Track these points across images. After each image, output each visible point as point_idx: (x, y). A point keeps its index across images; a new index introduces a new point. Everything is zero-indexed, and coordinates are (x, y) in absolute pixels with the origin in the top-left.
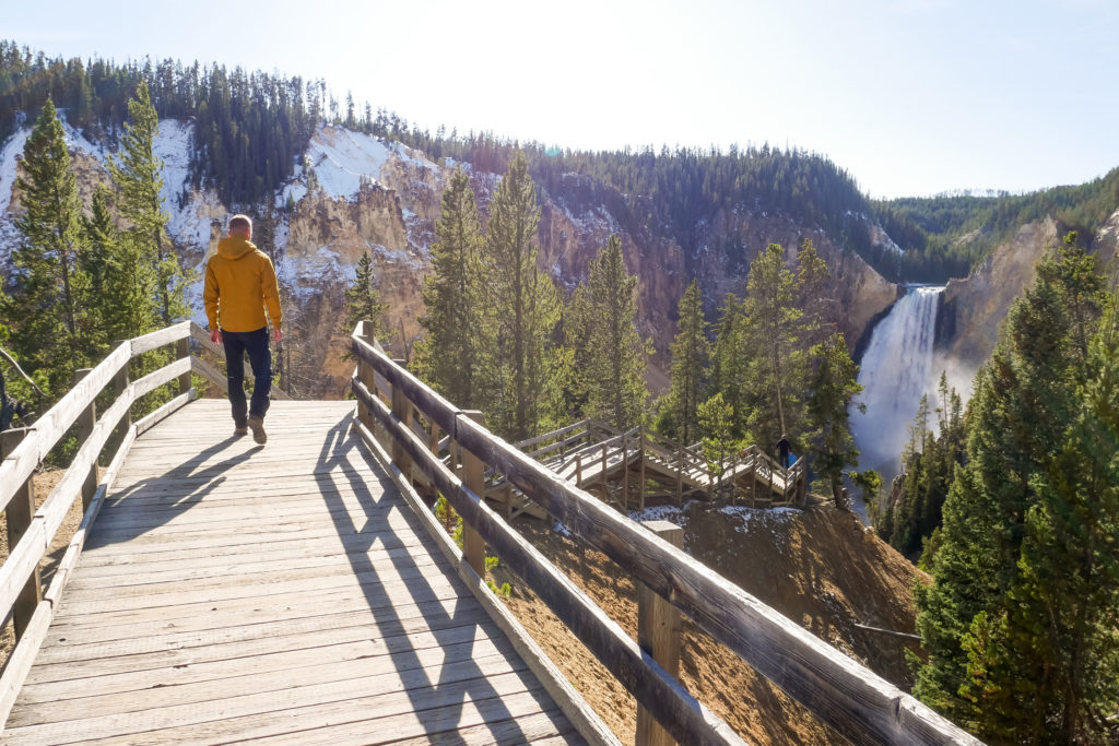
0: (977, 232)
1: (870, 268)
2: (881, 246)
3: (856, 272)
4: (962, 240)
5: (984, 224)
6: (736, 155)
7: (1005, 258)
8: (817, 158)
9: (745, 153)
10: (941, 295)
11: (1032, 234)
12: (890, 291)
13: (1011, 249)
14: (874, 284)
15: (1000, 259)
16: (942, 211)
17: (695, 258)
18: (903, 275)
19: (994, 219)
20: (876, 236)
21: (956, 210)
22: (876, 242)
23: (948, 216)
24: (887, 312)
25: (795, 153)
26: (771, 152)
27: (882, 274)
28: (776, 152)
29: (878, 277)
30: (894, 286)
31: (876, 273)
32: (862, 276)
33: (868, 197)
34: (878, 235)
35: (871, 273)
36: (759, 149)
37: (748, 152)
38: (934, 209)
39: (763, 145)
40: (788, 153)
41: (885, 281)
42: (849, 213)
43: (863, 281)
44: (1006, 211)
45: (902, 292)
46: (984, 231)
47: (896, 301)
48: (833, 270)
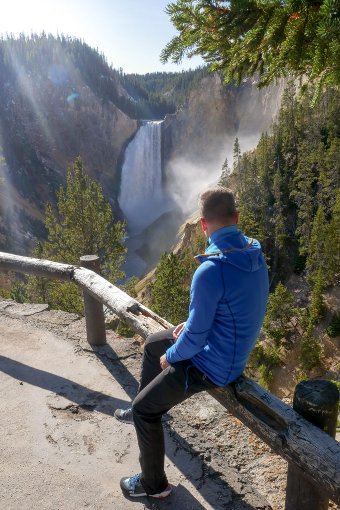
0: (172, 90)
1: (120, 110)
2: (123, 98)
3: (112, 113)
4: (167, 95)
5: (175, 86)
6: (24, 38)
7: (195, 99)
8: (78, 41)
9: (30, 38)
10: (162, 124)
11: (209, 84)
12: (133, 125)
13: (198, 94)
14: (124, 120)
15: (192, 100)
16: (150, 81)
17: (6, 109)
18: (138, 116)
19: (180, 83)
20: (120, 91)
21: (158, 80)
22: (120, 95)
23: (154, 83)
24: (133, 137)
25: (63, 38)
26: (47, 37)
27: (127, 114)
28: (51, 37)
29: (125, 116)
30: (135, 121)
31: (124, 114)
32: (116, 116)
33: (111, 68)
34: (121, 91)
35: (121, 114)
36: (39, 35)
37: (32, 36)
38: (146, 80)
39: (42, 32)
40: (59, 38)
41: (129, 118)
42: (102, 76)
43: (117, 119)
44: (186, 78)
45: (140, 124)
46: (176, 89)
47: (137, 131)
48: (98, 113)
